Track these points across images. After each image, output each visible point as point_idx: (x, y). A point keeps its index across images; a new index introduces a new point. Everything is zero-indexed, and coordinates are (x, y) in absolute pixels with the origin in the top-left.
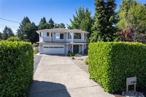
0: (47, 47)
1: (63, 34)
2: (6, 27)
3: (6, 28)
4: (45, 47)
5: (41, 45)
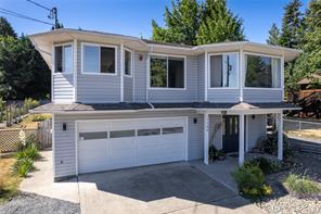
0: (102, 135)
4: (87, 136)
5: (65, 127)
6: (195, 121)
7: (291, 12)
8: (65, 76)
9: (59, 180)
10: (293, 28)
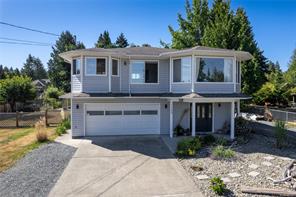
0: (101, 113)
1: (156, 65)
2: (30, 57)
3: (30, 59)
4: (91, 113)
5: (78, 107)
6: (166, 106)
8: (77, 77)
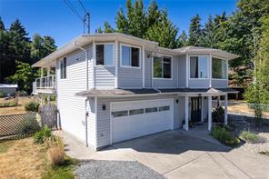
5: (104, 108)
6: (177, 101)
7: (195, 23)
8: (107, 68)
9: (100, 149)
10: (197, 35)
